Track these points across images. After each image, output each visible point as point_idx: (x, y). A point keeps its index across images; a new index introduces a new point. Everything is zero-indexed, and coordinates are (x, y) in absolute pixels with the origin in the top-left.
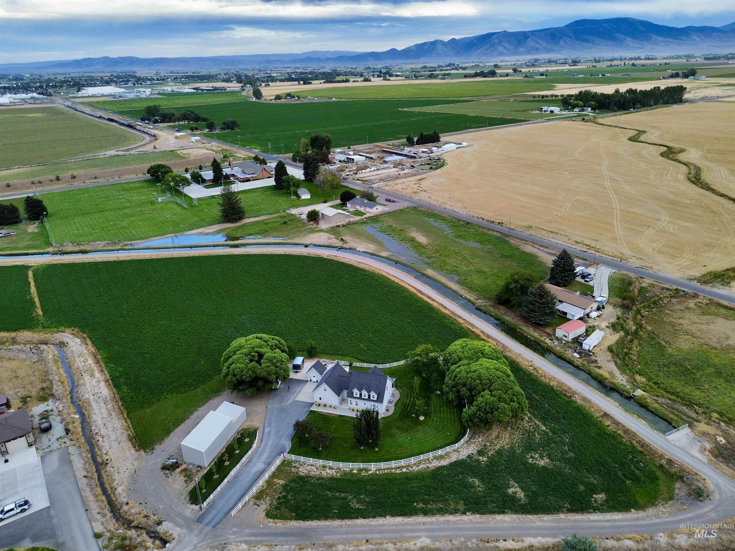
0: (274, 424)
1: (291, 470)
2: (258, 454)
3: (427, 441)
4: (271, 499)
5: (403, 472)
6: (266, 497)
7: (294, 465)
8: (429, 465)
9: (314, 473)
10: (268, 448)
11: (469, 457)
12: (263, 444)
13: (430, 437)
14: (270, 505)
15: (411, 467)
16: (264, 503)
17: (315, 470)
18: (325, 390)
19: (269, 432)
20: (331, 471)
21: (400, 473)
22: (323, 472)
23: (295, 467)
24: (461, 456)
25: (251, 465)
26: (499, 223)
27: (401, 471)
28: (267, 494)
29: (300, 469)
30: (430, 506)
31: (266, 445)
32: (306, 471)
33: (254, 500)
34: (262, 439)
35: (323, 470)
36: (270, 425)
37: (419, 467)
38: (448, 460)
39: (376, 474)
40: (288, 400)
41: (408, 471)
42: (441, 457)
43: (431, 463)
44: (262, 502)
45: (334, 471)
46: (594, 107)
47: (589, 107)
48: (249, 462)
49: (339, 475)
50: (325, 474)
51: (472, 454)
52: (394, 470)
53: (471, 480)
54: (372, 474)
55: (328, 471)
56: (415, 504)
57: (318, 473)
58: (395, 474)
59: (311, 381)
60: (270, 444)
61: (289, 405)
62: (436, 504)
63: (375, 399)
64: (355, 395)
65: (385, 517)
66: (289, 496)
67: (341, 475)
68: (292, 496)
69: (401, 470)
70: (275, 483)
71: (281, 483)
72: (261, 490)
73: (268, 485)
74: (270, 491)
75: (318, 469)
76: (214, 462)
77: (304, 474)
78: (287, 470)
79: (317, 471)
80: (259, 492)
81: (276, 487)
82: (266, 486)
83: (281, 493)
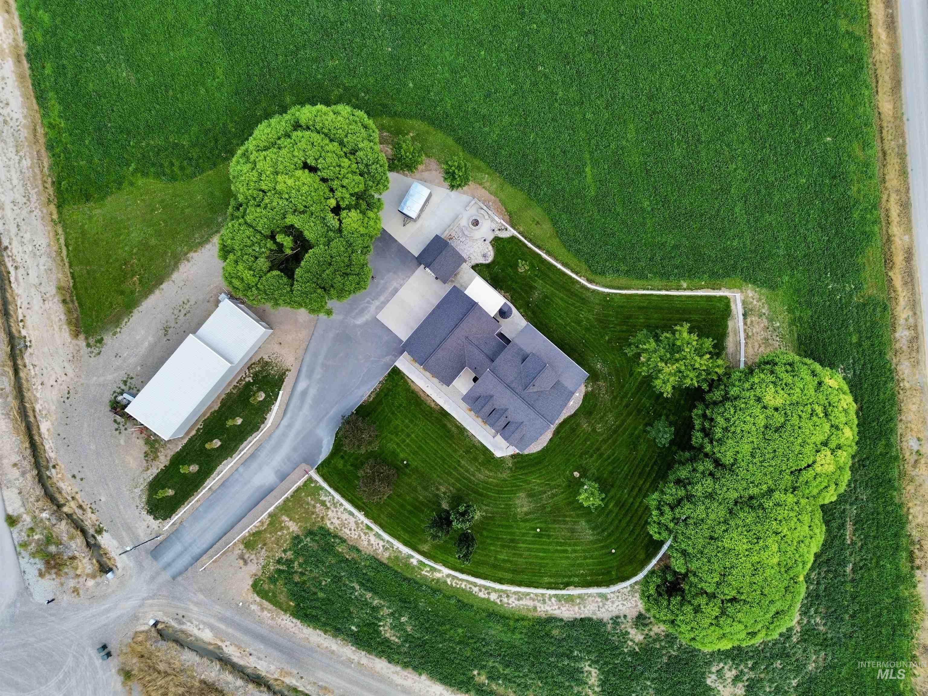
0: (318, 374)
1: (314, 507)
2: (273, 442)
3: (565, 551)
4: (268, 557)
5: (488, 600)
6: (262, 548)
7: (323, 498)
8: (538, 605)
9: (348, 532)
10: (292, 434)
11: (616, 620)
12: (284, 422)
13: (575, 545)
14: (264, 567)
15: (508, 596)
16: (255, 561)
17: (353, 526)
19: (304, 393)
20: (378, 541)
21: (484, 599)
22: (363, 537)
23: (323, 503)
24: (603, 610)
25: (254, 465)
27: (486, 596)
28: (265, 545)
29: (330, 513)
30: (494, 687)
31: (290, 426)
32: (336, 522)
33: (242, 547)
34: (287, 405)
35: (365, 534)
36: (310, 376)
37: (521, 602)
38: (576, 608)
39: (445, 582)
40: (362, 311)
41: (498, 601)
42: (570, 599)
43: (544, 602)
44: (253, 557)
45: (381, 543)
48: (253, 456)
49: (387, 555)
50: (366, 543)
51: (625, 616)
52: (476, 589)
53: (587, 668)
54: (438, 580)
55: (372, 539)
56: (475, 672)
57: (354, 535)
58: (476, 597)
61: (360, 326)
62: (506, 687)
65: (420, 674)
66: (296, 564)
67: (389, 558)
68: (300, 565)
69: (489, 593)
70: (283, 525)
71: (291, 530)
72: (257, 530)
73: (271, 524)
74: (270, 538)
75: (358, 528)
76: (196, 428)
77: (332, 527)
78: (308, 504)
79: (355, 530)
80: (254, 534)
81: (281, 536)
82: (268, 525)
83: (285, 551)
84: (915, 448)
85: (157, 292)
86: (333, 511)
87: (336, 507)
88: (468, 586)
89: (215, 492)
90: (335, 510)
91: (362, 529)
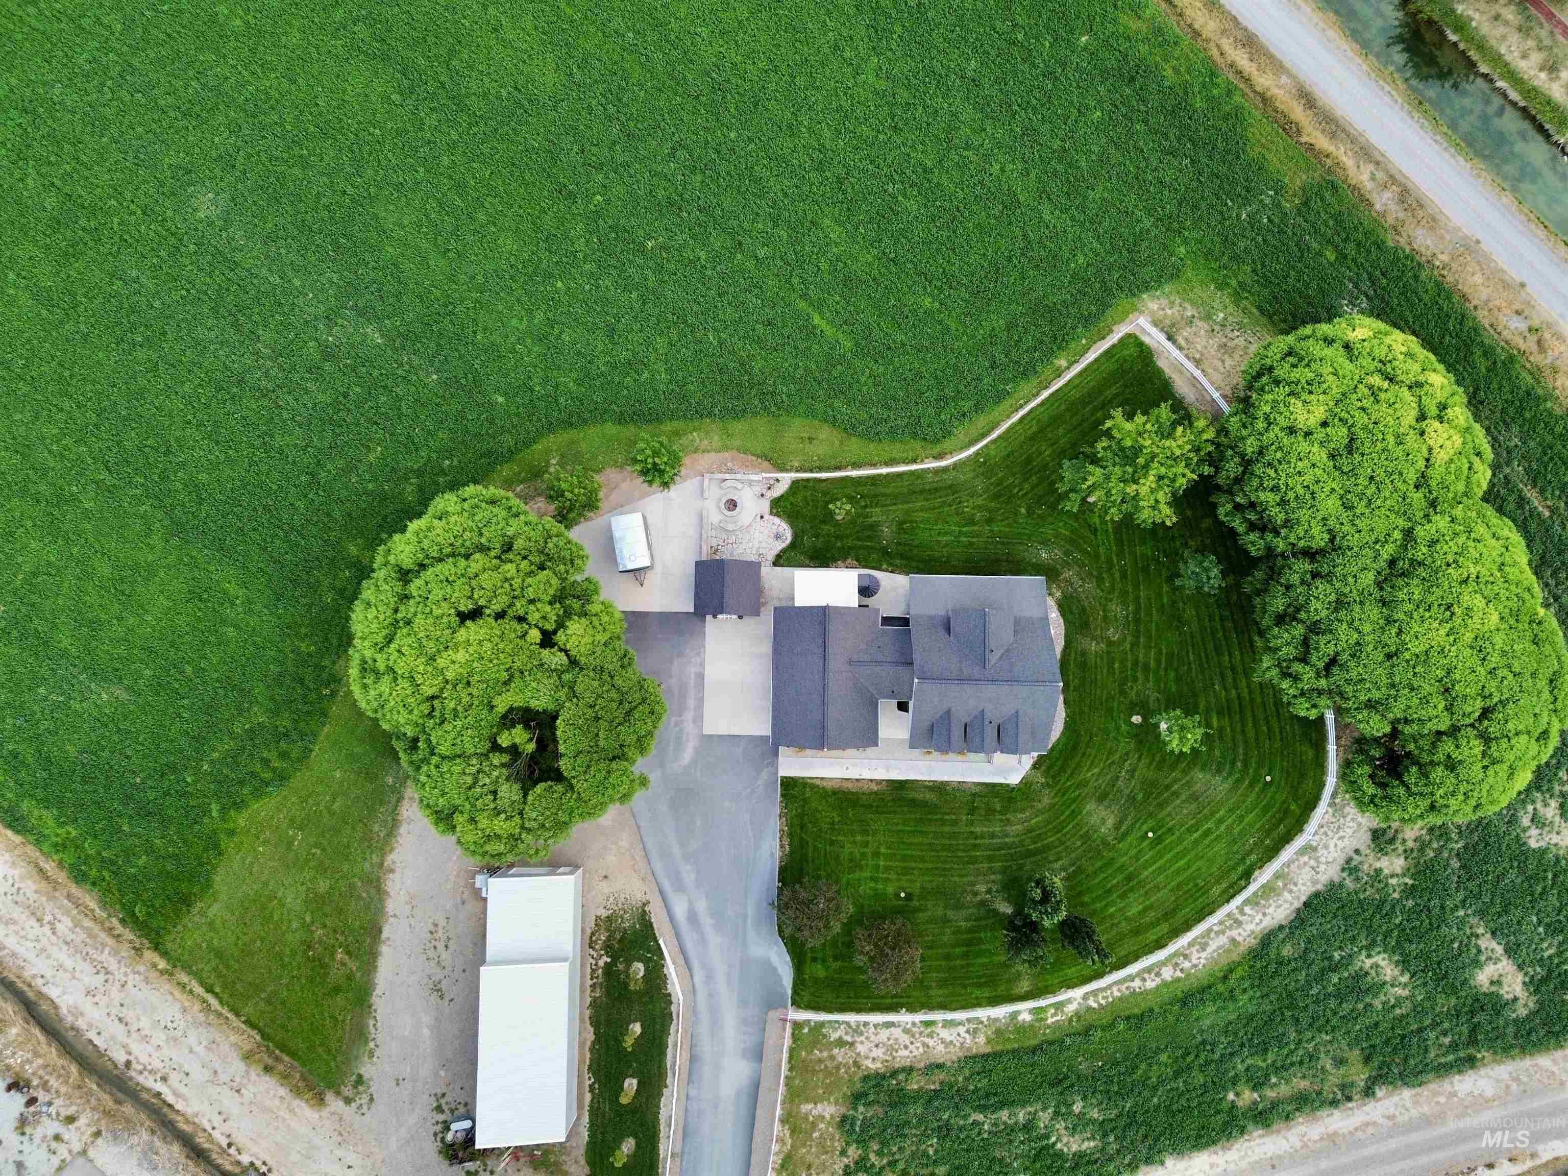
0: (689, 875)
1: (832, 1058)
2: (704, 1016)
3: (1208, 833)
5: (1165, 984)
7: (834, 1036)
8: (1234, 933)
9: (906, 1053)
10: (722, 986)
11: (1350, 867)
12: (698, 978)
13: (1213, 814)
15: (1186, 957)
17: (905, 1039)
19: (693, 917)
20: (954, 1031)
21: (1157, 988)
22: (931, 1042)
23: (840, 1043)
24: (1322, 868)
25: (706, 1071)
27: (1158, 980)
28: (809, 1167)
29: (860, 1048)
30: (1271, 1094)
31: (709, 978)
32: (879, 1053)
34: (683, 951)
35: (930, 1036)
36: (680, 888)
37: (1209, 950)
38: (1287, 895)
39: (1089, 1008)
40: (679, 742)
41: (1179, 974)
42: (1268, 890)
43: (1239, 923)
45: (962, 1030)
48: (694, 1059)
49: (981, 1039)
50: (941, 1048)
51: (1357, 852)
52: (1137, 983)
53: (1368, 962)
54: (1077, 1014)
55: (945, 1034)
56: (1231, 1096)
57: (917, 1050)
58: (1146, 993)
60: (720, 970)
62: (1287, 1082)
65: (1162, 1163)
66: (872, 1157)
67: (989, 1041)
68: (879, 1154)
69: (1158, 974)
70: (811, 1118)
71: (828, 1117)
72: (781, 1156)
73: (793, 1131)
74: (808, 1152)
75: (913, 1036)
76: (587, 1089)
77: (879, 1065)
78: (820, 1061)
79: (912, 1043)
80: (782, 1166)
81: (821, 1136)
82: (791, 1137)
83: (843, 1153)
84: (1523, 326)
85: (384, 949)
86: (862, 1043)
87: (861, 1034)
88: (1123, 988)
89: (683, 1152)
90: (862, 1038)
91: (921, 1033)
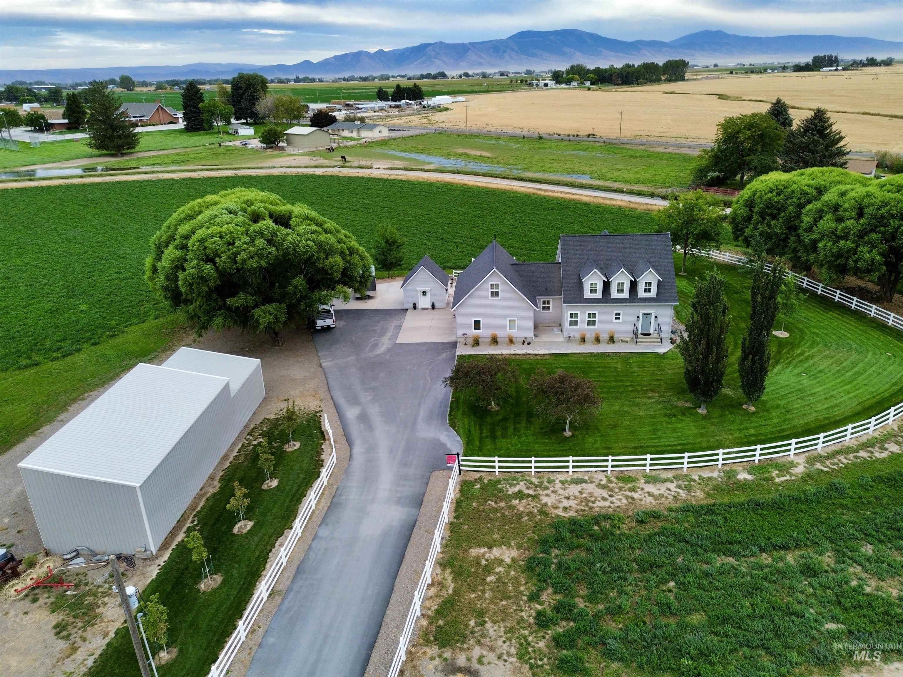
0: (366, 397)
1: (512, 508)
2: (357, 475)
4: (510, 631)
6: (482, 624)
7: (512, 490)
9: (607, 504)
10: (383, 454)
12: (358, 450)
14: (521, 656)
16: (492, 657)
18: (495, 294)
20: (660, 486)
22: (636, 496)
23: (521, 496)
26: (589, 136)
27: (887, 453)
28: (481, 614)
29: (546, 501)
31: (371, 449)
32: (570, 503)
33: (433, 650)
34: (347, 435)
35: (634, 490)
36: (355, 402)
40: (375, 346)
44: (477, 652)
45: (670, 485)
46: (593, 80)
47: (588, 80)
48: (334, 506)
49: (699, 494)
50: (651, 499)
55: (652, 489)
57: (620, 502)
59: (415, 307)
60: (384, 444)
61: (384, 356)
63: (653, 294)
64: (587, 294)
66: (580, 602)
67: (709, 496)
68: (591, 601)
70: (484, 562)
71: (508, 560)
72: (438, 601)
73: (458, 575)
74: (480, 598)
75: (611, 490)
76: (185, 529)
77: (572, 514)
78: (496, 510)
79: (611, 496)
80: (438, 612)
81: (499, 580)
82: (454, 580)
83: (534, 598)
86: (547, 495)
87: (546, 488)
88: (851, 456)
89: (289, 590)
90: (548, 492)
91: (620, 489)
